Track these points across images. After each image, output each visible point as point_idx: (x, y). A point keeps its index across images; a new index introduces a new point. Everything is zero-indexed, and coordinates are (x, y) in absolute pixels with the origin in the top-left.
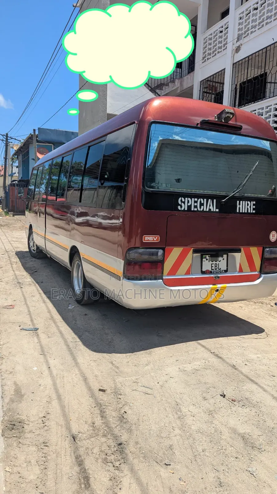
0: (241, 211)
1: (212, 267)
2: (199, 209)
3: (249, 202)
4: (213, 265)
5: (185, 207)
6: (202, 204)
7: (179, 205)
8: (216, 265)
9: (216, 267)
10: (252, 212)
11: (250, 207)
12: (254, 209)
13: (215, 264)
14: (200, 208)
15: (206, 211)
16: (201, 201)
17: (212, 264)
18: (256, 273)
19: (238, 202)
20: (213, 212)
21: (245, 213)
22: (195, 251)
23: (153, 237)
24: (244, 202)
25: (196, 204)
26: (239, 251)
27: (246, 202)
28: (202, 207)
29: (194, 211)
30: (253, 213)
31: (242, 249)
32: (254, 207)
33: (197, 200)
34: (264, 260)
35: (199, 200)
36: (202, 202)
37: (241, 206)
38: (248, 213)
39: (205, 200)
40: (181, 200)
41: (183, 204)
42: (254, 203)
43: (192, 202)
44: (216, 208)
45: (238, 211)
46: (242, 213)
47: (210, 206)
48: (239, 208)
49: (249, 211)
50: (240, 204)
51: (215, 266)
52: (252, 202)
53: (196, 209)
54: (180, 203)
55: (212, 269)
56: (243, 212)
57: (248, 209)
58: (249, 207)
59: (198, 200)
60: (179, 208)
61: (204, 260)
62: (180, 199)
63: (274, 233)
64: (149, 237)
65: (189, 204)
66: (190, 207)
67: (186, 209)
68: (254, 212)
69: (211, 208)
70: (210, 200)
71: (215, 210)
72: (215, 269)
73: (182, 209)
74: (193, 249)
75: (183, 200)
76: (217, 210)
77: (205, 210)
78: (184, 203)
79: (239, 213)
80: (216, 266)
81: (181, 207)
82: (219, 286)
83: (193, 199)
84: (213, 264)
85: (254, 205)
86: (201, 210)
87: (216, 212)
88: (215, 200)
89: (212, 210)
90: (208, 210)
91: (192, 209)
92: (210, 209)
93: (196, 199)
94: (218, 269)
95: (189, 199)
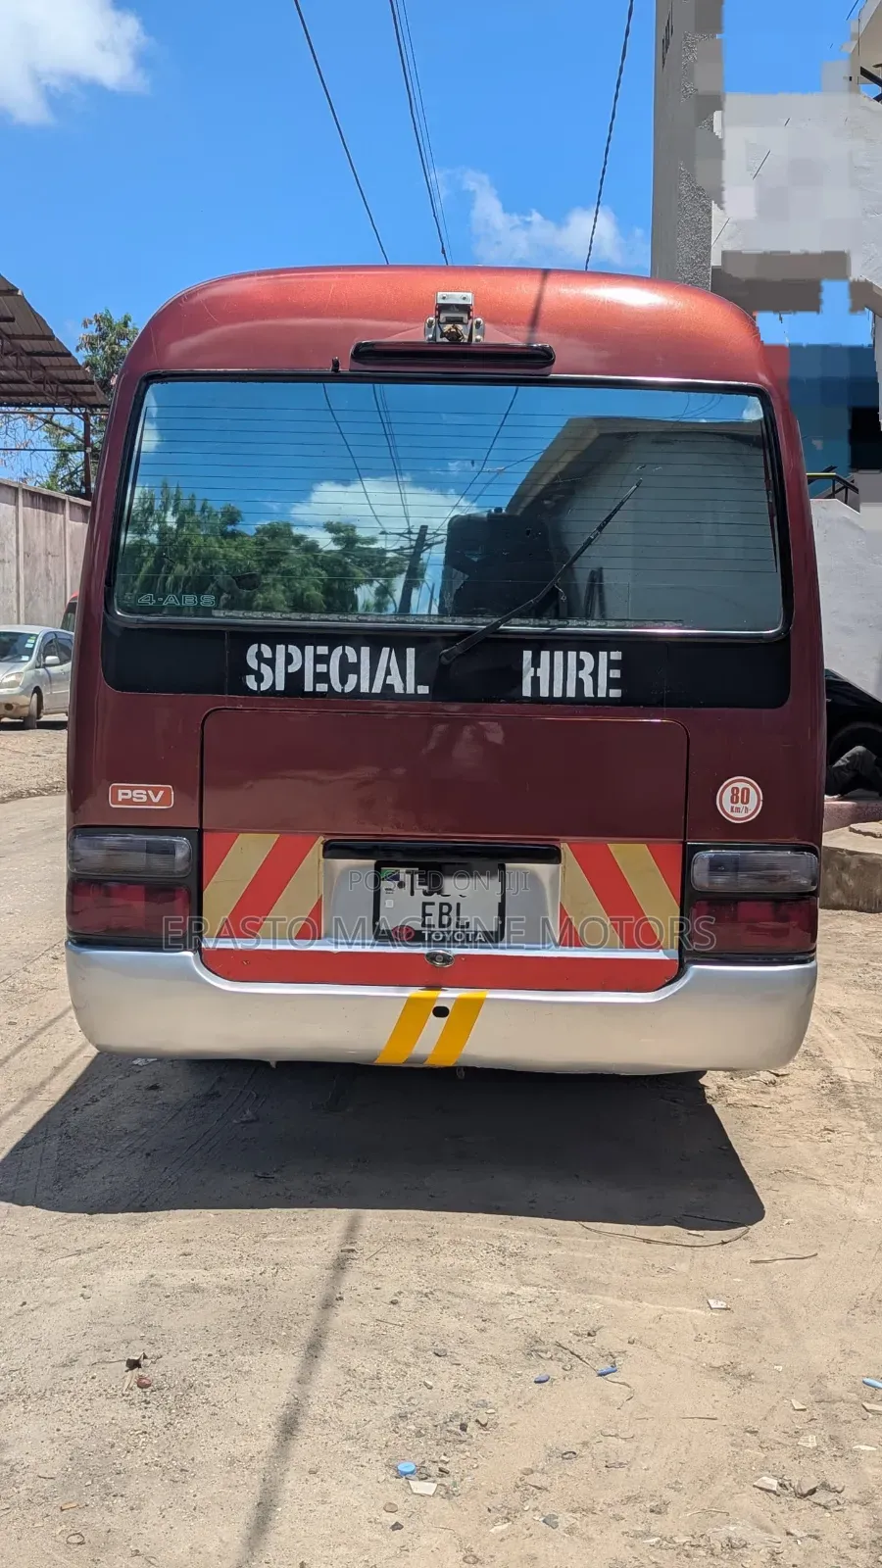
0: (544, 692)
1: (424, 915)
2: (338, 687)
3: (587, 657)
4: (428, 909)
5: (274, 678)
6: (348, 669)
7: (250, 671)
8: (445, 909)
9: (445, 919)
10: (602, 694)
11: (594, 674)
12: (612, 683)
13: (441, 905)
14: (343, 681)
15: (370, 696)
16: (344, 657)
17: (425, 904)
18: (659, 955)
19: (527, 655)
20: (404, 697)
21: (564, 700)
22: (333, 850)
23: (146, 789)
24: (559, 655)
25: (322, 668)
26: (551, 855)
27: (572, 655)
28: (352, 679)
29: (314, 694)
30: (608, 701)
31: (565, 848)
32: (616, 674)
33: (327, 653)
34: (690, 899)
35: (338, 651)
36: (352, 658)
37: (543, 673)
38: (580, 700)
39: (365, 651)
40: (259, 656)
41: (265, 669)
42: (616, 655)
43: (304, 659)
44: (418, 682)
45: (527, 691)
46: (551, 700)
47: (388, 672)
48: (536, 680)
49: (588, 692)
50: (536, 663)
51: (441, 914)
52: (603, 655)
53: (322, 687)
54: (253, 663)
55: (423, 925)
56: (558, 693)
57: (580, 683)
58: (585, 675)
59: (331, 651)
60: (251, 682)
61: (385, 885)
62: (253, 649)
63: (740, 786)
64: (132, 789)
65: (293, 669)
66: (295, 680)
67: (280, 686)
68: (615, 693)
69: (395, 680)
70: (386, 650)
71: (410, 690)
72: (441, 925)
73: (264, 687)
74: (321, 839)
75: (267, 652)
76: (424, 690)
77: (364, 688)
78: (271, 663)
79: (536, 698)
80: (447, 914)
81: (260, 678)
82: (448, 996)
83: (309, 649)
84: (433, 904)
85: (611, 664)
86: (349, 688)
87: (416, 696)
88: (411, 652)
89: (399, 689)
90: (377, 688)
91: (308, 687)
92: (388, 688)
93: (323, 650)
94: (453, 927)
95: (293, 649)
